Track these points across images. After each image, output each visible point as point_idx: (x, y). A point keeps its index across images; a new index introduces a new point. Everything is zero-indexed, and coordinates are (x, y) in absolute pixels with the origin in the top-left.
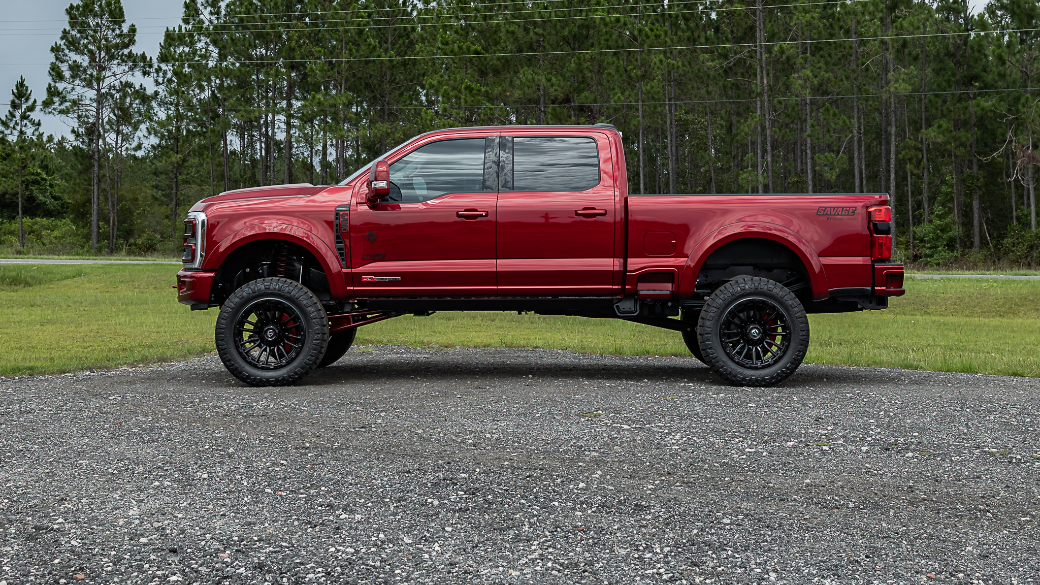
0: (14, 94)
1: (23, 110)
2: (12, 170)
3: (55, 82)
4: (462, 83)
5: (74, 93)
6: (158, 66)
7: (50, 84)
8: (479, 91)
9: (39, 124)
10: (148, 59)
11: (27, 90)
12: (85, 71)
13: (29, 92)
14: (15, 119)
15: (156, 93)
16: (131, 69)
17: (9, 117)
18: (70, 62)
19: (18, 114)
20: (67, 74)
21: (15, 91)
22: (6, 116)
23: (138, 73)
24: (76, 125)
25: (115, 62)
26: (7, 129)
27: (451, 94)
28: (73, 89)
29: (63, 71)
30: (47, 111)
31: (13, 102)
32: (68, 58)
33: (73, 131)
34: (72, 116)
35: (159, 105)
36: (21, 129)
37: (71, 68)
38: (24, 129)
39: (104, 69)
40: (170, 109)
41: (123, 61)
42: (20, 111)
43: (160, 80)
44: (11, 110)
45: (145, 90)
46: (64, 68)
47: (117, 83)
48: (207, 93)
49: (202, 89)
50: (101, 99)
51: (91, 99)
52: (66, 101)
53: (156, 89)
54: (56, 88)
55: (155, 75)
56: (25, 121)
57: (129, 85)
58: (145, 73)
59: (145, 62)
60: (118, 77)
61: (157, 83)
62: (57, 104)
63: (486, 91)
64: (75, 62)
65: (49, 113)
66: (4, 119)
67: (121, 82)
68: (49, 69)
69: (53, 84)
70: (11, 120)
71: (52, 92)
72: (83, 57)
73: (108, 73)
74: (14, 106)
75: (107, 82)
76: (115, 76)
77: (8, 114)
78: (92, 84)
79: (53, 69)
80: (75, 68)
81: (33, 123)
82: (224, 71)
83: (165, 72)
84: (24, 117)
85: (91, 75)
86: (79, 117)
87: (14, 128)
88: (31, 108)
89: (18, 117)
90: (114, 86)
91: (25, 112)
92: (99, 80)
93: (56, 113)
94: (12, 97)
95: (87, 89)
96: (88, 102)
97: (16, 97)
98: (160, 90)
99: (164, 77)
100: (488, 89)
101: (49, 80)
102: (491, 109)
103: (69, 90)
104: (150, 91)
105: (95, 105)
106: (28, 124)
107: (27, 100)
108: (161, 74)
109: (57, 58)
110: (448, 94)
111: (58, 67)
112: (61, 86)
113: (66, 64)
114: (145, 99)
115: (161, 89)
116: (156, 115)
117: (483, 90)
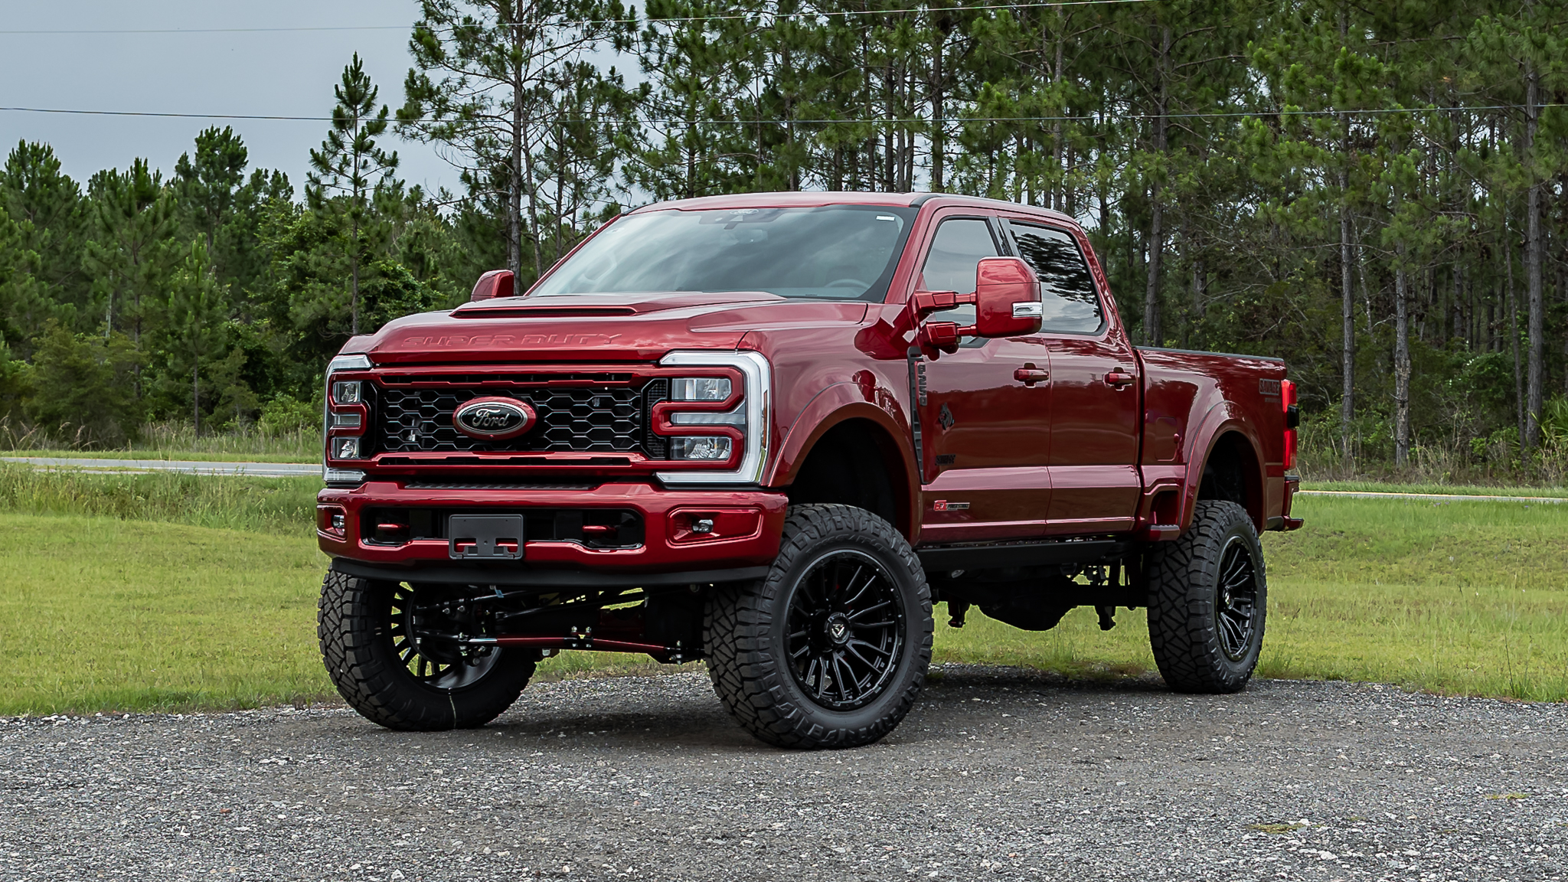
0: (339, 95)
1: (359, 131)
2: (337, 265)
3: (425, 67)
4: (1333, 56)
5: (465, 91)
6: (650, 27)
7: (412, 73)
8: (1375, 72)
9: (394, 162)
10: (627, 11)
11: (366, 86)
12: (490, 39)
13: (371, 90)
14: (341, 152)
15: (645, 88)
16: (590, 35)
17: (330, 147)
18: (455, 21)
19: (348, 139)
20: (450, 48)
21: (342, 88)
22: (324, 144)
23: (605, 45)
24: (472, 164)
25: (554, 19)
26: (327, 173)
27: (1310, 80)
28: (463, 82)
29: (440, 43)
30: (407, 132)
31: (338, 113)
32: (451, 13)
33: (465, 178)
34: (461, 144)
35: (652, 116)
36: (356, 174)
37: (459, 35)
38: (361, 173)
39: (531, 35)
40: (675, 125)
41: (571, 16)
42: (352, 134)
43: (654, 58)
44: (335, 131)
45: (621, 81)
46: (444, 34)
47: (559, 68)
48: (756, 88)
49: (743, 77)
50: (524, 103)
51: (503, 105)
52: (447, 110)
53: (643, 78)
54: (425, 81)
55: (643, 47)
56: (364, 157)
57: (586, 71)
58: (619, 44)
59: (618, 18)
60: (560, 52)
61: (647, 66)
62: (428, 117)
63: (1392, 73)
64: (468, 20)
65: (413, 136)
66: (319, 150)
67: (568, 64)
68: (410, 38)
69: (419, 72)
70: (335, 154)
71: (418, 90)
72: (483, 9)
73: (538, 45)
74: (341, 121)
75: (535, 65)
76: (552, 50)
77: (328, 140)
78: (504, 69)
79: (419, 37)
80: (468, 34)
81: (381, 160)
82: (789, 36)
83: (664, 41)
84: (361, 147)
85: (501, 50)
86: (479, 143)
87: (341, 172)
88: (377, 128)
89: (349, 147)
90: (553, 75)
91: (363, 136)
92: (519, 60)
93: (427, 136)
94: (335, 103)
95: (492, 82)
96: (496, 111)
97: (344, 102)
98: (654, 84)
99: (662, 52)
100: (1397, 68)
101: (411, 62)
102: (1402, 116)
103: (454, 83)
104: (630, 86)
105: (510, 117)
106: (370, 161)
107: (368, 107)
108: (655, 46)
109: (428, 14)
110: (1302, 82)
111: (431, 32)
112: (436, 76)
113: (447, 25)
114: (621, 102)
115: (655, 79)
116: (644, 139)
117: (1385, 70)
